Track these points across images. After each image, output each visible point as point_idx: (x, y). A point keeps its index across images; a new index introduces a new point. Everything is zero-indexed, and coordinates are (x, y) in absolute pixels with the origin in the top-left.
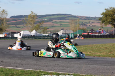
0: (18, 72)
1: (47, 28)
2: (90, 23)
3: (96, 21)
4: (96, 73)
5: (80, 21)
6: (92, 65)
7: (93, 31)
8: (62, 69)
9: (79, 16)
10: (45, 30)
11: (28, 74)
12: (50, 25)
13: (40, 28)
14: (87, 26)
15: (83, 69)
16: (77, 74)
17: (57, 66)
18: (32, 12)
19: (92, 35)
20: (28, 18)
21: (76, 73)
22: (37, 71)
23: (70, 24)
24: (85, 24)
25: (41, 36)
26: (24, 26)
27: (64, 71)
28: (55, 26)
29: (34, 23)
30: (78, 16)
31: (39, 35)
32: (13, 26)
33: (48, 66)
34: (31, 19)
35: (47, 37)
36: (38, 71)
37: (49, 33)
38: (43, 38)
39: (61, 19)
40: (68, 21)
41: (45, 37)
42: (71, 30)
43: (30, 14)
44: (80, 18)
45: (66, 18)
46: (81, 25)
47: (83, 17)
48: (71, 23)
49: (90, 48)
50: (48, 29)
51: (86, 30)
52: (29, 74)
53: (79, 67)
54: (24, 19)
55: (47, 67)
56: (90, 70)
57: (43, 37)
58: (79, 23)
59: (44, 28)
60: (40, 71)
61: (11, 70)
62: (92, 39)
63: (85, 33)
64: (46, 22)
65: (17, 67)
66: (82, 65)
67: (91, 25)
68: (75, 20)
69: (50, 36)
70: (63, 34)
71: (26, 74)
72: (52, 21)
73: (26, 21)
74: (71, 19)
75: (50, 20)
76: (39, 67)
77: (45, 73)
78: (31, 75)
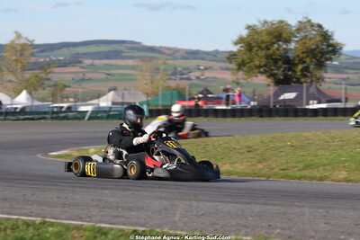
1: (65, 86)
2: (199, 69)
3: (217, 65)
4: (218, 227)
5: (170, 62)
6: (205, 203)
7: (210, 96)
8: (113, 214)
9: (164, 48)
10: (58, 91)
11: (5, 229)
12: (73, 76)
13: (43, 84)
14: (189, 79)
15: (178, 215)
16: (158, 230)
17: (96, 206)
18: (16, 32)
19: (205, 107)
20: (4, 54)
21: (159, 226)
22: (34, 222)
23: (138, 73)
24: (185, 72)
25: (47, 110)
27: (117, 220)
28: (90, 79)
29: (24, 69)
30: (161, 47)
31: (38, 106)
33: (69, 205)
34: (14, 58)
35: (62, 115)
36: (38, 220)
37: (71, 100)
38: (52, 118)
39: (108, 58)
40: (130, 62)
41: (57, 113)
42: (140, 93)
43: (13, 41)
44: (169, 55)
45: (124, 54)
46: (172, 75)
47: (176, 50)
48: (141, 71)
49: (201, 147)
50: (68, 89)
51: (187, 93)
52: (9, 231)
53: (166, 209)
55: (65, 209)
56: (199, 217)
57: (53, 113)
58: (164, 70)
59: (55, 86)
60: (45, 223)
62: (205, 120)
63: (185, 101)
64: (63, 64)
66: (176, 202)
67: (203, 75)
68: (151, 59)
69: (73, 110)
70: (113, 103)
72: (80, 62)
74: (140, 58)
75: (75, 61)
76: (42, 210)
77: (60, 227)
78: (17, 234)
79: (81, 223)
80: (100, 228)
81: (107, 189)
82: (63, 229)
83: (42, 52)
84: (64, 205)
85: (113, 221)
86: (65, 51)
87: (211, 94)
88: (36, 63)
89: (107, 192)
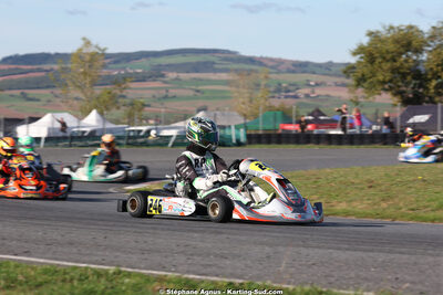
0: (33, 273)
1: (144, 105)
2: (309, 85)
3: (330, 80)
4: (332, 279)
5: (273, 76)
6: (316, 250)
7: (322, 118)
8: (203, 263)
9: (267, 59)
10: (136, 111)
11: (71, 280)
12: (153, 92)
13: (117, 102)
14: (296, 97)
15: (283, 265)
16: (259, 283)
17: (182, 252)
18: (84, 39)
19: (316, 132)
20: (69, 66)
21: (259, 278)
22: (106, 272)
23: (233, 89)
24: (292, 88)
25: (121, 134)
26: (56, 96)
27: (209, 270)
28: (174, 97)
29: (94, 84)
30: (261, 58)
31: (111, 130)
32: (12, 96)
33: (150, 251)
34: (81, 70)
35: (142, 140)
36: (112, 269)
37: (152, 122)
38: (128, 144)
39: (197, 71)
40: (224, 76)
41: (134, 137)
42: (236, 113)
43: (80, 50)
44: (272, 67)
45: (216, 66)
46: (275, 92)
47: (281, 62)
48: (238, 86)
49: (311, 181)
50: (146, 109)
51: (294, 114)
52: (75, 283)
53: (268, 257)
54: (56, 67)
55: (146, 256)
56: (309, 267)
57: (129, 137)
58: (266, 86)
59: (132, 104)
60: (120, 272)
61: (8, 266)
62: (316, 147)
63: (291, 123)
64: (141, 79)
65: (27, 253)
66: (281, 249)
67: (313, 92)
68: (250, 72)
71: (64, 281)
72: (163, 76)
73: (63, 76)
74: (236, 71)
75: (157, 74)
76: (116, 257)
77: (138, 279)
78: (85, 286)
79: (164, 273)
80: (188, 280)
81: (196, 232)
82: (142, 281)
83: (115, 62)
84: (143, 251)
85: (204, 271)
86: (144, 61)
87: (324, 115)
88: (109, 77)
89: (196, 235)
